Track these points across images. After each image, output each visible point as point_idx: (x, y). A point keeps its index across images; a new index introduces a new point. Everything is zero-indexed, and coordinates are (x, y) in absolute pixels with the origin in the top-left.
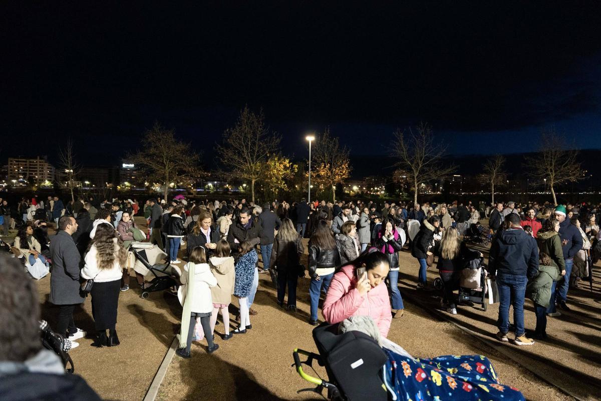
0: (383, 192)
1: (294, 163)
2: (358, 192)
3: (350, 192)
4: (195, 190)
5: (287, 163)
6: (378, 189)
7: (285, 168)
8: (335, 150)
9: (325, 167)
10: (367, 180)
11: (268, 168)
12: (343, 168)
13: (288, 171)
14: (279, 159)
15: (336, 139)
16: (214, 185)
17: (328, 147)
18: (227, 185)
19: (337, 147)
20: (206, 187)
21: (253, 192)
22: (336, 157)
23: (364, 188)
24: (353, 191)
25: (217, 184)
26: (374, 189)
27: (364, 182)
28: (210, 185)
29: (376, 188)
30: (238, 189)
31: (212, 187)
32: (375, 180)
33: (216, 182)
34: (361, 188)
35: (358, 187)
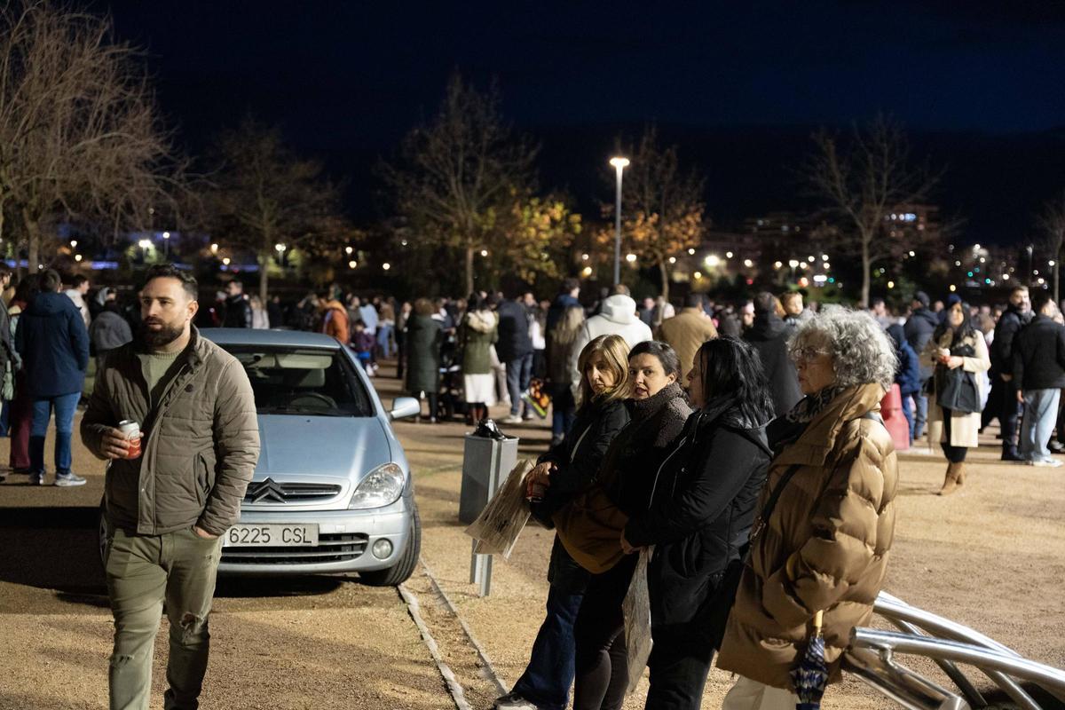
0: (820, 279)
1: (574, 211)
2: (723, 280)
3: (692, 277)
4: (88, 265)
5: (558, 211)
6: (804, 265)
7: (554, 223)
8: (668, 178)
9: (645, 220)
10: (761, 229)
11: (512, 222)
12: (688, 224)
13: (559, 231)
14: (541, 204)
15: (671, 152)
16: (160, 246)
17: (652, 169)
18: (215, 247)
19: (673, 168)
20: (131, 252)
21: (470, 280)
22: (671, 193)
23: (748, 263)
24: (704, 273)
25: (169, 239)
26: (786, 264)
27: (747, 240)
28: (146, 244)
29: (793, 264)
30: (256, 263)
31: (153, 252)
32: (792, 228)
33: (166, 235)
34: (735, 264)
35: (724, 257)
